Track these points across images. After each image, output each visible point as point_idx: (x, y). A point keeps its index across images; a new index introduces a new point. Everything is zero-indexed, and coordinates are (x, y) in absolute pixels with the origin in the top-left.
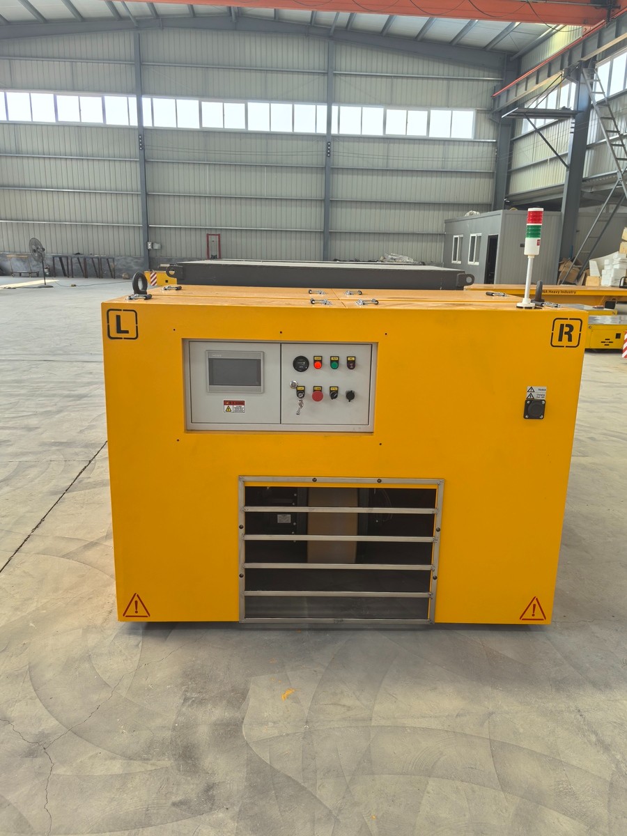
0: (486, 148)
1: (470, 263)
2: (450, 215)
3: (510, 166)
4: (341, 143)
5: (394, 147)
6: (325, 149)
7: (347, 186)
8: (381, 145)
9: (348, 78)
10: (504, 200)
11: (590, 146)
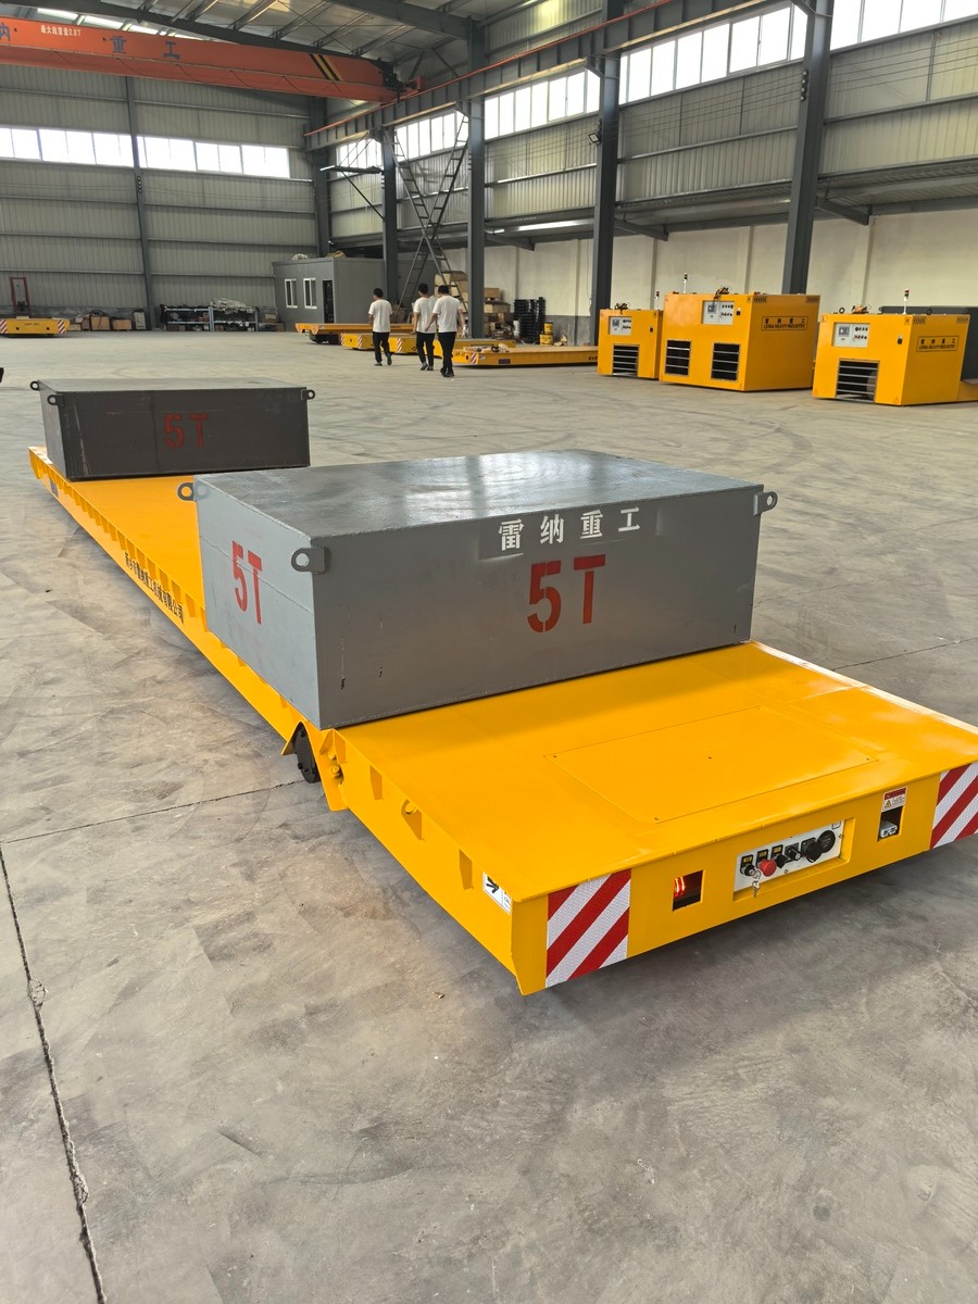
0: (303, 188)
1: (307, 307)
2: (277, 257)
3: (329, 208)
4: (151, 177)
5: (209, 183)
6: (133, 183)
7: (161, 225)
8: (195, 180)
9: (150, 108)
10: (326, 243)
11: (399, 201)
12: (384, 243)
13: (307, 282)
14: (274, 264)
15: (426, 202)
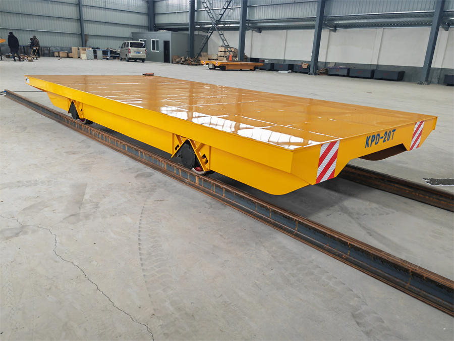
1: (152, 51)
3: (154, 12)
11: (196, 11)
12: (189, 27)
13: (153, 41)
14: (132, 33)
15: (212, 11)
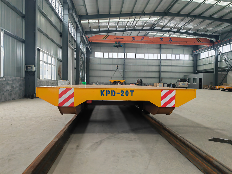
0: (191, 61)
1: (193, 83)
3: (197, 65)
4: (163, 61)
6: (159, 62)
7: (163, 69)
8: (171, 61)
9: (164, 49)
10: (196, 71)
11: (219, 62)
12: (215, 70)
13: (194, 79)
14: (184, 75)
